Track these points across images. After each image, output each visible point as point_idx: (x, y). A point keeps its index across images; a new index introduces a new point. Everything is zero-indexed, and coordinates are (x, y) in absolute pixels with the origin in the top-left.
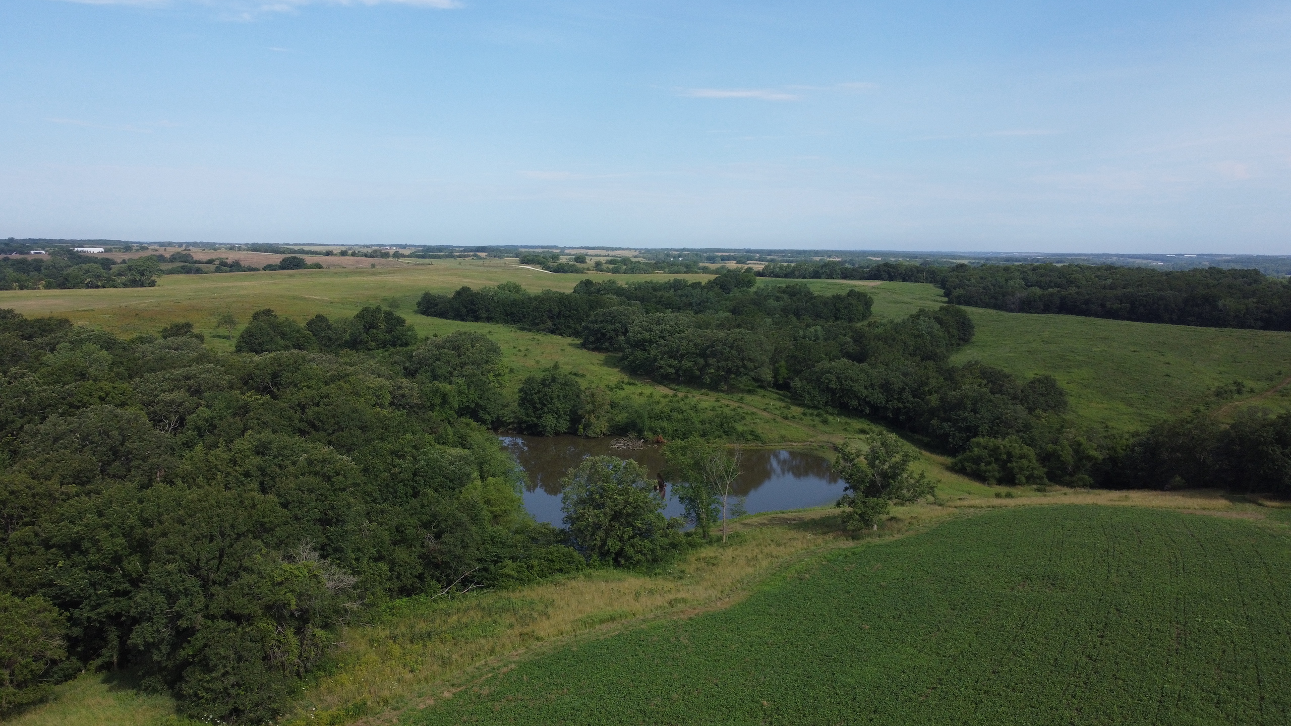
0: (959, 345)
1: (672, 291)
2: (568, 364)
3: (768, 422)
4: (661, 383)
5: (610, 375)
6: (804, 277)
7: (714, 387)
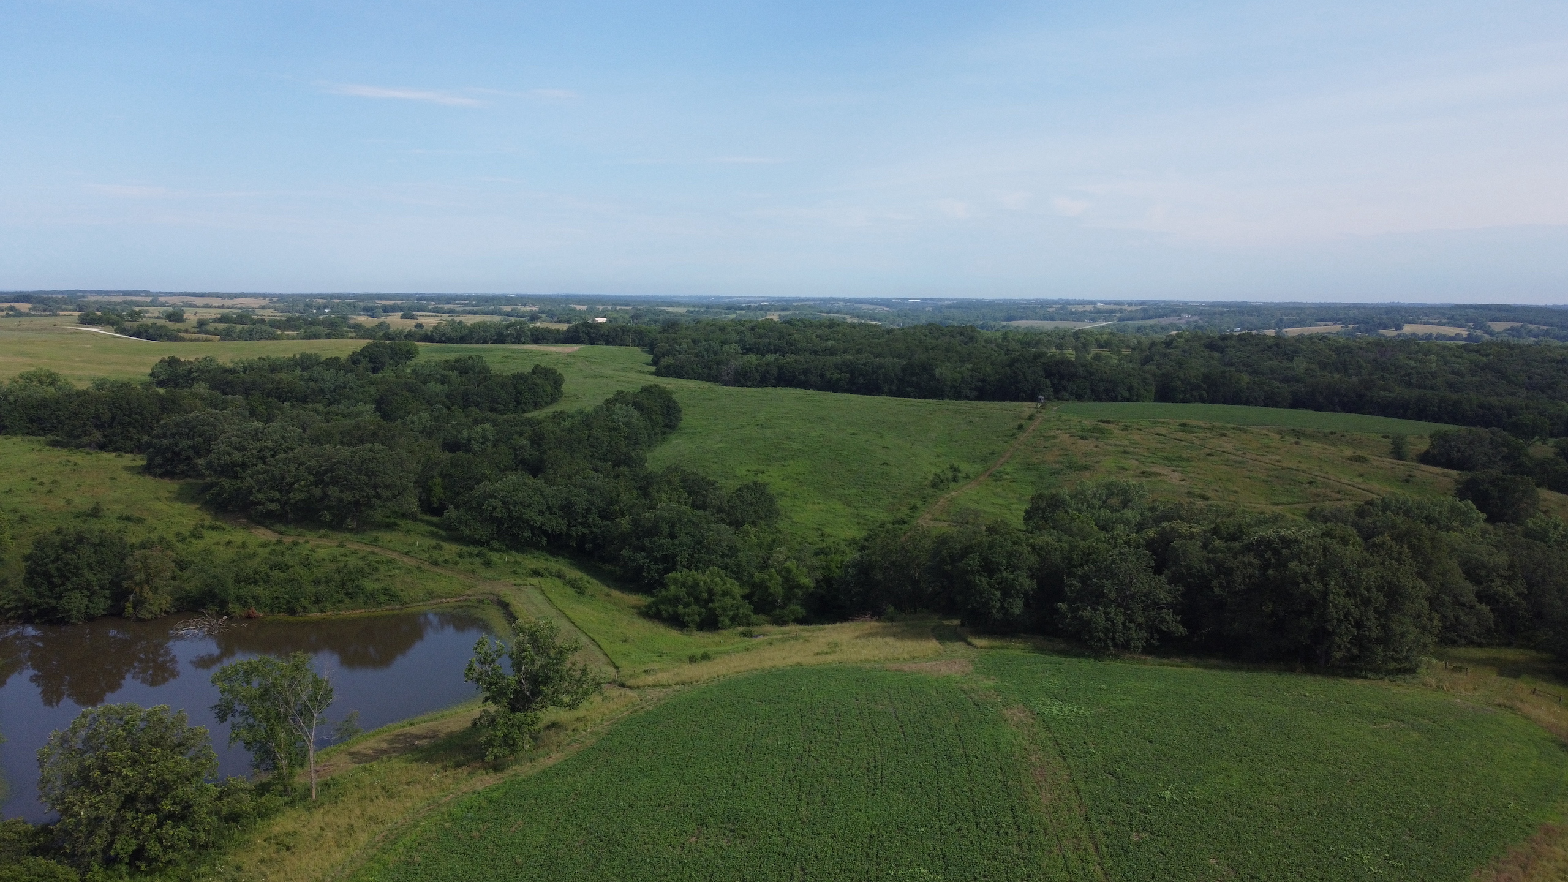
0: (664, 433)
1: (298, 371)
2: (117, 501)
3: (409, 572)
4: (261, 523)
5: (183, 515)
6: (485, 342)
7: (337, 525)
